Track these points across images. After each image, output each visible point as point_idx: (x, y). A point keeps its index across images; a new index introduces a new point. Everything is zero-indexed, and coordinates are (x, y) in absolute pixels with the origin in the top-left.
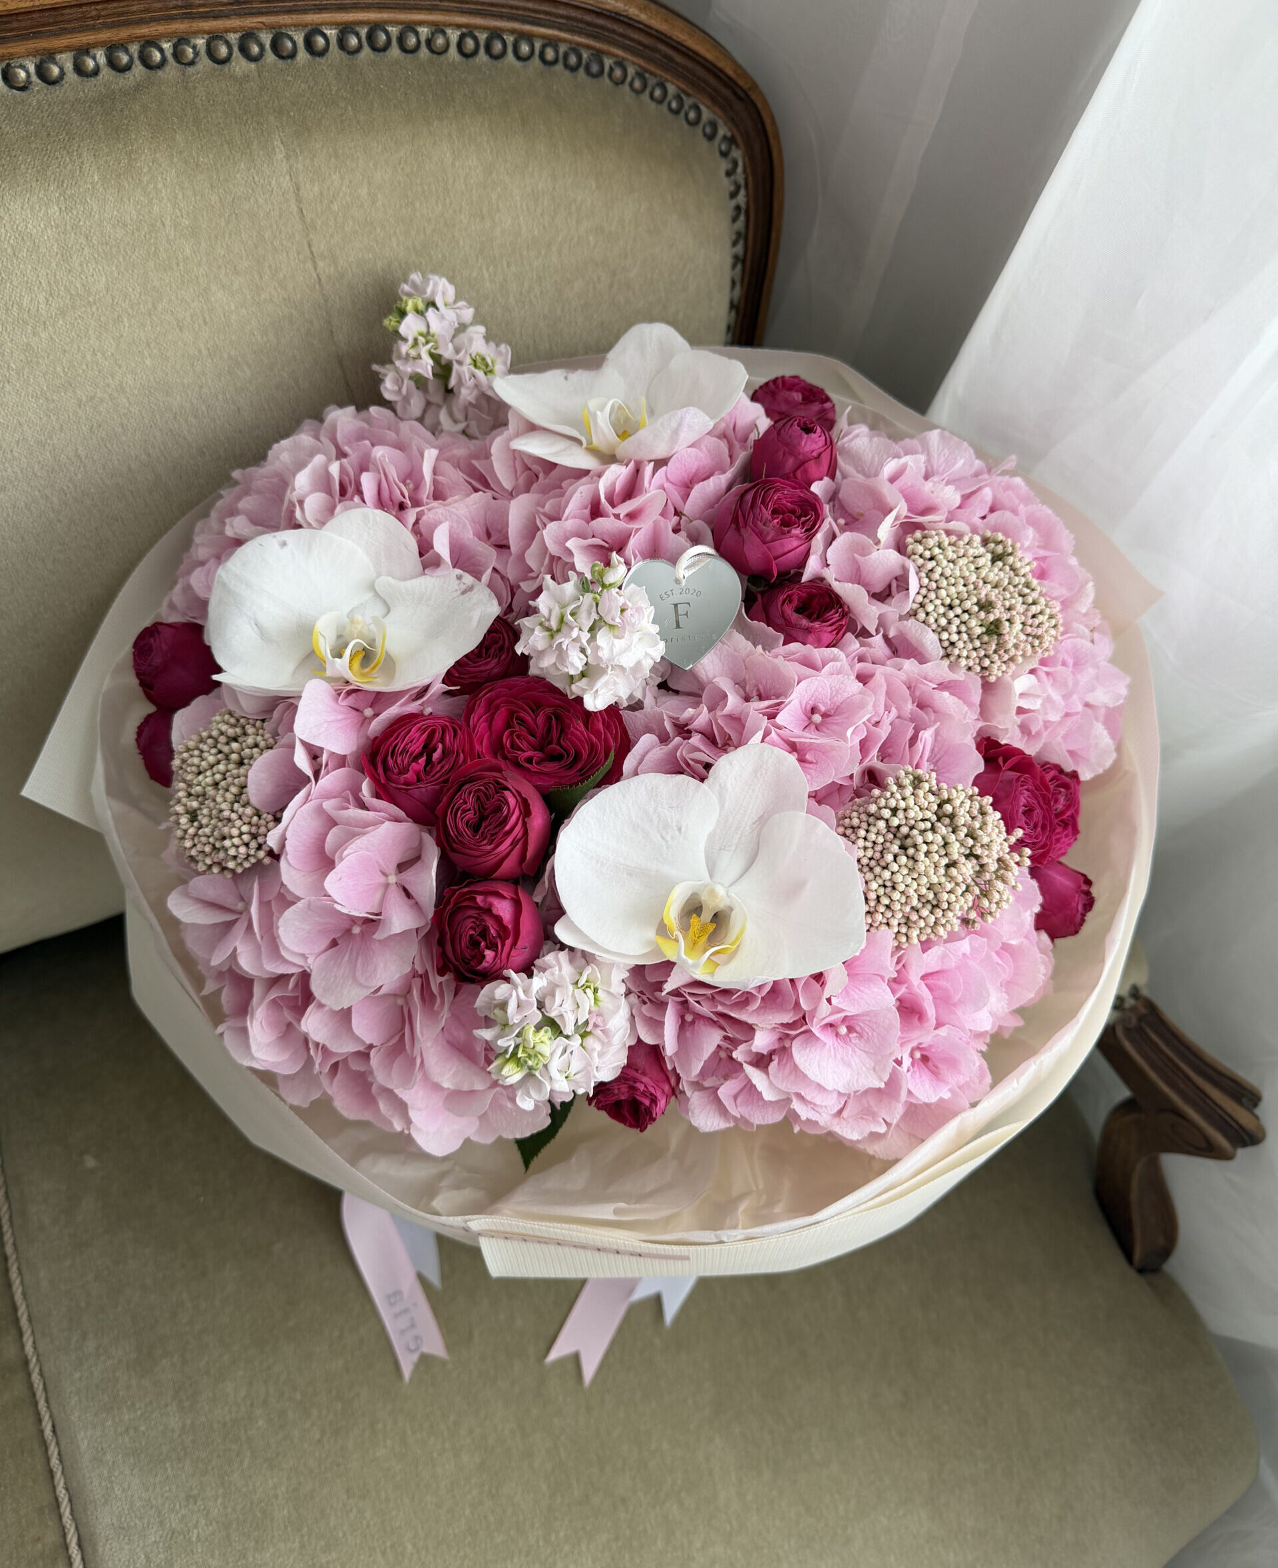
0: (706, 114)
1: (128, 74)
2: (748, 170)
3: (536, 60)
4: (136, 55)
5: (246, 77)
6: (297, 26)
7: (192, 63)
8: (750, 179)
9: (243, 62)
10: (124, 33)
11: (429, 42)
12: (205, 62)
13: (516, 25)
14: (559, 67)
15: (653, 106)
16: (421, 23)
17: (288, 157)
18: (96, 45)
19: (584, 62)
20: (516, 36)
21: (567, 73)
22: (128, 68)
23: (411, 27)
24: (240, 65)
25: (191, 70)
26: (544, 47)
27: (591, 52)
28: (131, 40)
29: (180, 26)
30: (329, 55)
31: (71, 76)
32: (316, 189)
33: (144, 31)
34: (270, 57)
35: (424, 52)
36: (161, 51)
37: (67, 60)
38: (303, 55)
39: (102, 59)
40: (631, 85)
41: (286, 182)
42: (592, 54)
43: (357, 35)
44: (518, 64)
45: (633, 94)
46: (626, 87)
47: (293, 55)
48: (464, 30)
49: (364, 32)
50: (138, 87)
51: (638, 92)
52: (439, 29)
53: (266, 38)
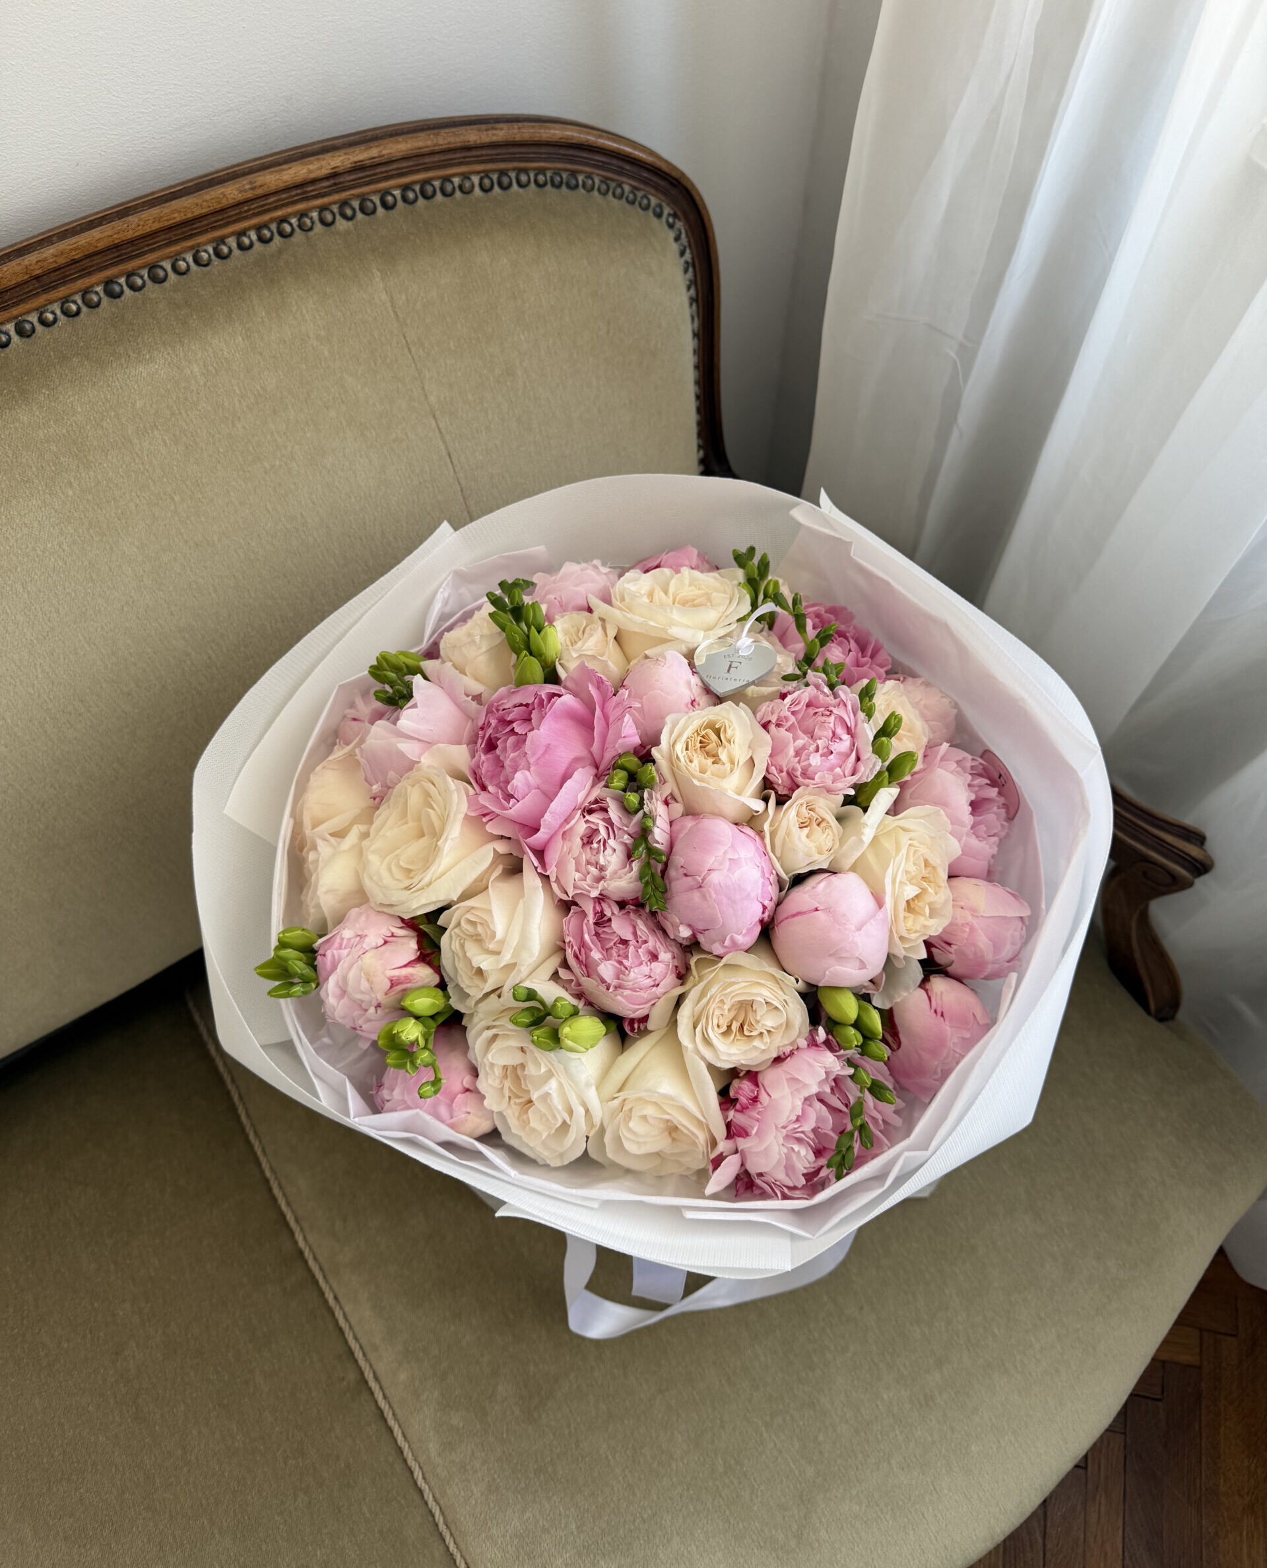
0: (654, 201)
1: (272, 244)
2: (689, 234)
3: (532, 185)
4: (275, 231)
5: (348, 232)
6: (375, 192)
7: (311, 229)
8: (692, 241)
9: (344, 222)
10: (266, 217)
11: (461, 187)
12: (319, 227)
13: (516, 164)
14: (549, 187)
15: (615, 202)
16: (454, 175)
17: (383, 279)
18: (249, 229)
19: (564, 181)
20: (516, 172)
21: (554, 190)
22: (271, 239)
23: (447, 179)
24: (341, 224)
25: (311, 234)
26: (536, 175)
27: (568, 173)
28: (272, 220)
29: (301, 206)
30: (397, 207)
31: (236, 252)
32: (404, 297)
33: (279, 213)
34: (360, 216)
35: (458, 194)
36: (291, 225)
37: (232, 241)
38: (380, 210)
39: (254, 236)
40: (599, 190)
41: (384, 297)
42: (569, 175)
43: (414, 191)
44: (521, 190)
45: (601, 196)
46: (596, 193)
47: (374, 211)
48: (482, 175)
49: (417, 188)
50: (280, 251)
51: (605, 194)
52: (466, 176)
53: (356, 204)
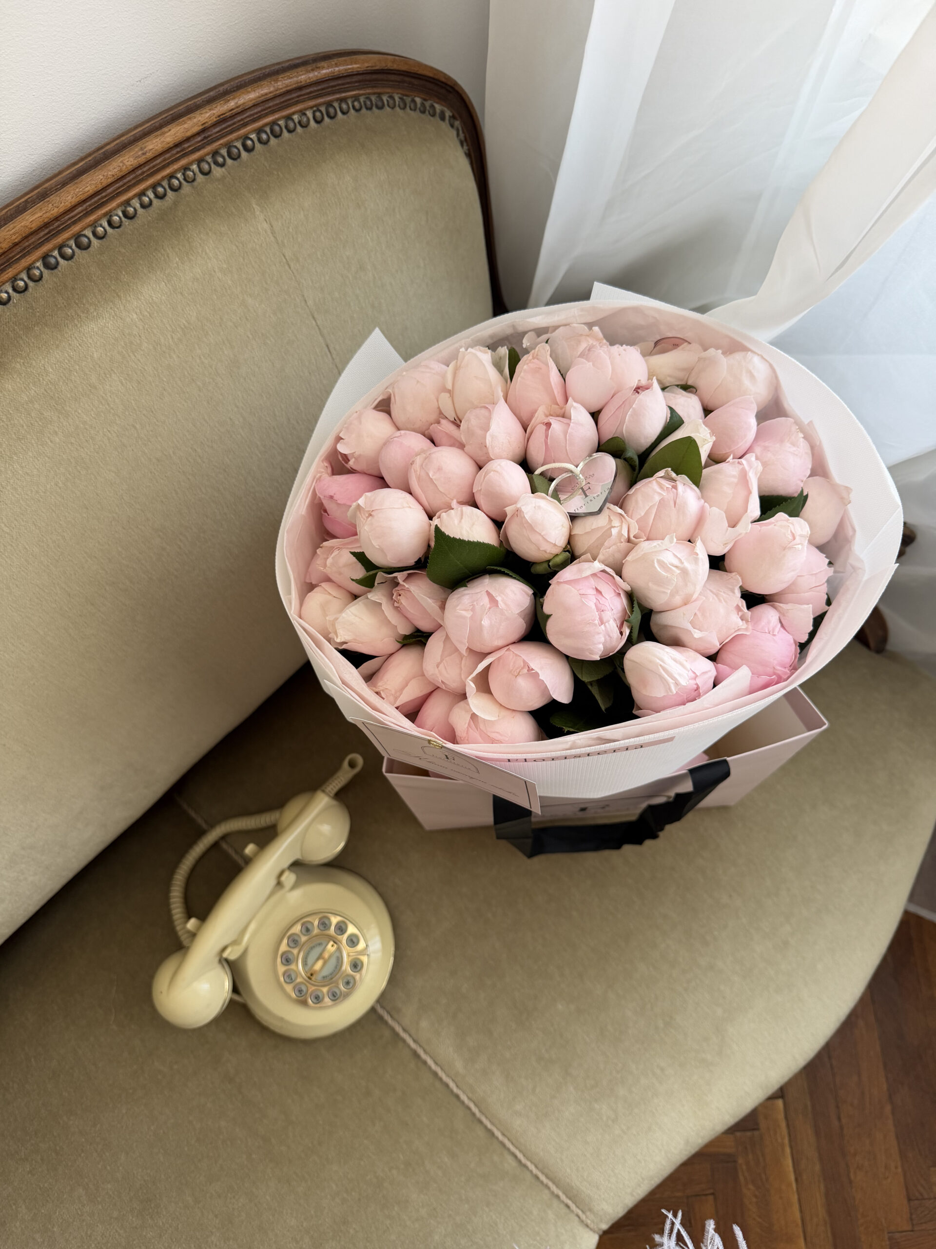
0: (438, 107)
1: (167, 198)
2: (465, 131)
3: (352, 111)
4: (167, 187)
5: (224, 177)
6: (237, 139)
7: (194, 180)
9: (219, 169)
10: (158, 177)
11: (300, 122)
12: (200, 178)
13: (338, 96)
14: (364, 110)
15: (412, 113)
16: (294, 113)
17: (262, 212)
18: (146, 189)
19: (374, 103)
20: (339, 102)
21: (369, 112)
22: (165, 195)
23: (289, 118)
24: (217, 172)
25: (195, 183)
26: (353, 102)
27: (376, 96)
28: (163, 178)
29: (183, 162)
30: (256, 148)
31: (140, 211)
32: (280, 224)
33: (168, 171)
34: (229, 161)
35: (299, 129)
36: (178, 179)
43: (266, 132)
45: (402, 111)
46: (397, 109)
47: (239, 156)
48: (315, 109)
49: (268, 129)
50: (176, 204)
51: (404, 108)
52: (302, 113)
